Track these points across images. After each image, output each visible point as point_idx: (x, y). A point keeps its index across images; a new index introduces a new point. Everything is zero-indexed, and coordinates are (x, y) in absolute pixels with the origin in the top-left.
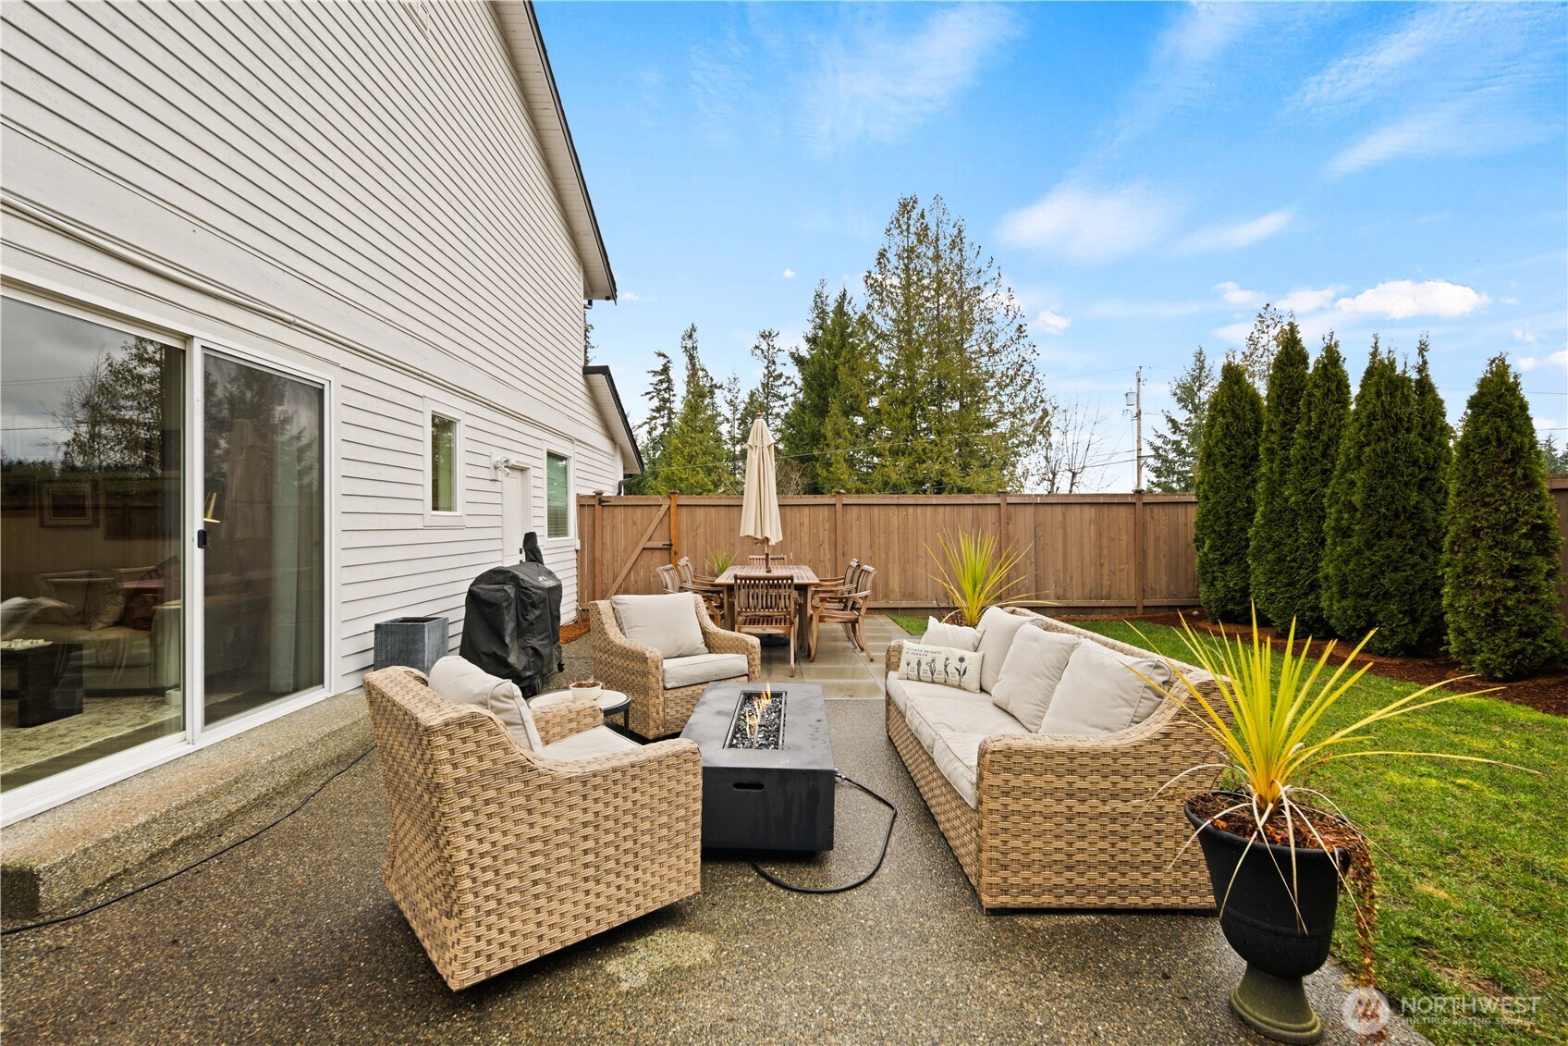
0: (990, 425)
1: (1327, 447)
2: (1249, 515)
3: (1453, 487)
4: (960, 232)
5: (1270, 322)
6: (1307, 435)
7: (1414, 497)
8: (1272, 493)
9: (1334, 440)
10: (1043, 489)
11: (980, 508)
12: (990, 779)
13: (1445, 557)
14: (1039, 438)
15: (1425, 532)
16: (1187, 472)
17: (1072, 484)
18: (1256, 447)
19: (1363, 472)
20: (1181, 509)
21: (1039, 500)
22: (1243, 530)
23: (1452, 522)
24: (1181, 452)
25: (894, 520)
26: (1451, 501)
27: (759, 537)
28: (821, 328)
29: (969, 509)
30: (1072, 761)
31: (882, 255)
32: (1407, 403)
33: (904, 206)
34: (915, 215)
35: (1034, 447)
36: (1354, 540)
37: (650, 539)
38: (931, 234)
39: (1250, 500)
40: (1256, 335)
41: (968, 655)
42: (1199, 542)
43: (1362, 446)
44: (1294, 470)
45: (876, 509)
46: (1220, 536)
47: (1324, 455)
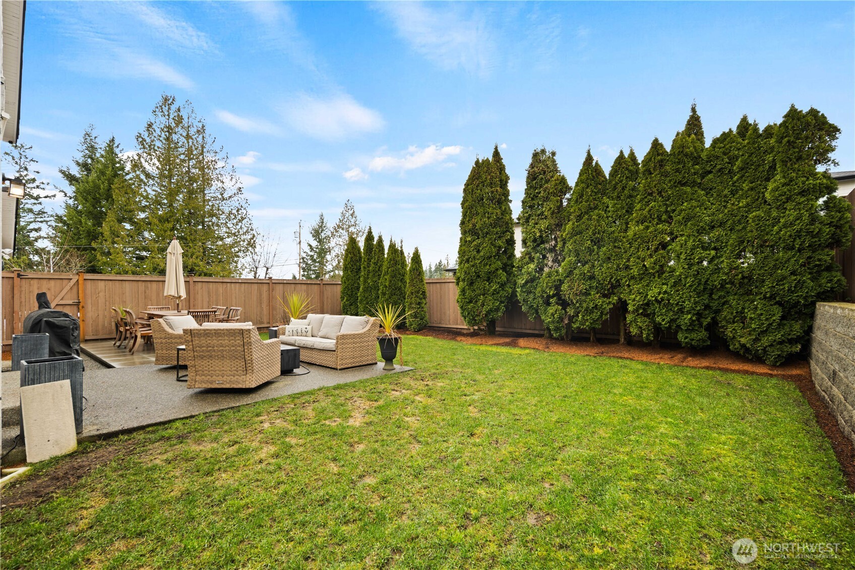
0: (222, 239)
1: (379, 267)
2: (358, 289)
3: (408, 281)
4: (203, 126)
5: (349, 208)
6: (374, 263)
7: (400, 284)
8: (365, 282)
9: (381, 266)
10: (251, 276)
11: (260, 285)
12: (340, 341)
13: (406, 300)
14: (250, 248)
15: (402, 293)
16: (317, 270)
17: (266, 274)
18: (360, 266)
19: (389, 276)
20: (335, 286)
21: (285, 282)
22: (356, 294)
23: (408, 291)
24: (314, 261)
25: (221, 290)
26: (408, 285)
27: (176, 295)
28: (90, 157)
29: (256, 285)
30: (354, 336)
31: (150, 125)
32: (398, 257)
33: (166, 100)
34: (174, 108)
35: (247, 253)
36: (386, 296)
37: (62, 299)
38: (185, 122)
39: (358, 284)
40: (344, 212)
41: (307, 327)
42: (342, 298)
43: (389, 268)
44: (371, 274)
45: (211, 284)
46: (349, 295)
47: (379, 270)
